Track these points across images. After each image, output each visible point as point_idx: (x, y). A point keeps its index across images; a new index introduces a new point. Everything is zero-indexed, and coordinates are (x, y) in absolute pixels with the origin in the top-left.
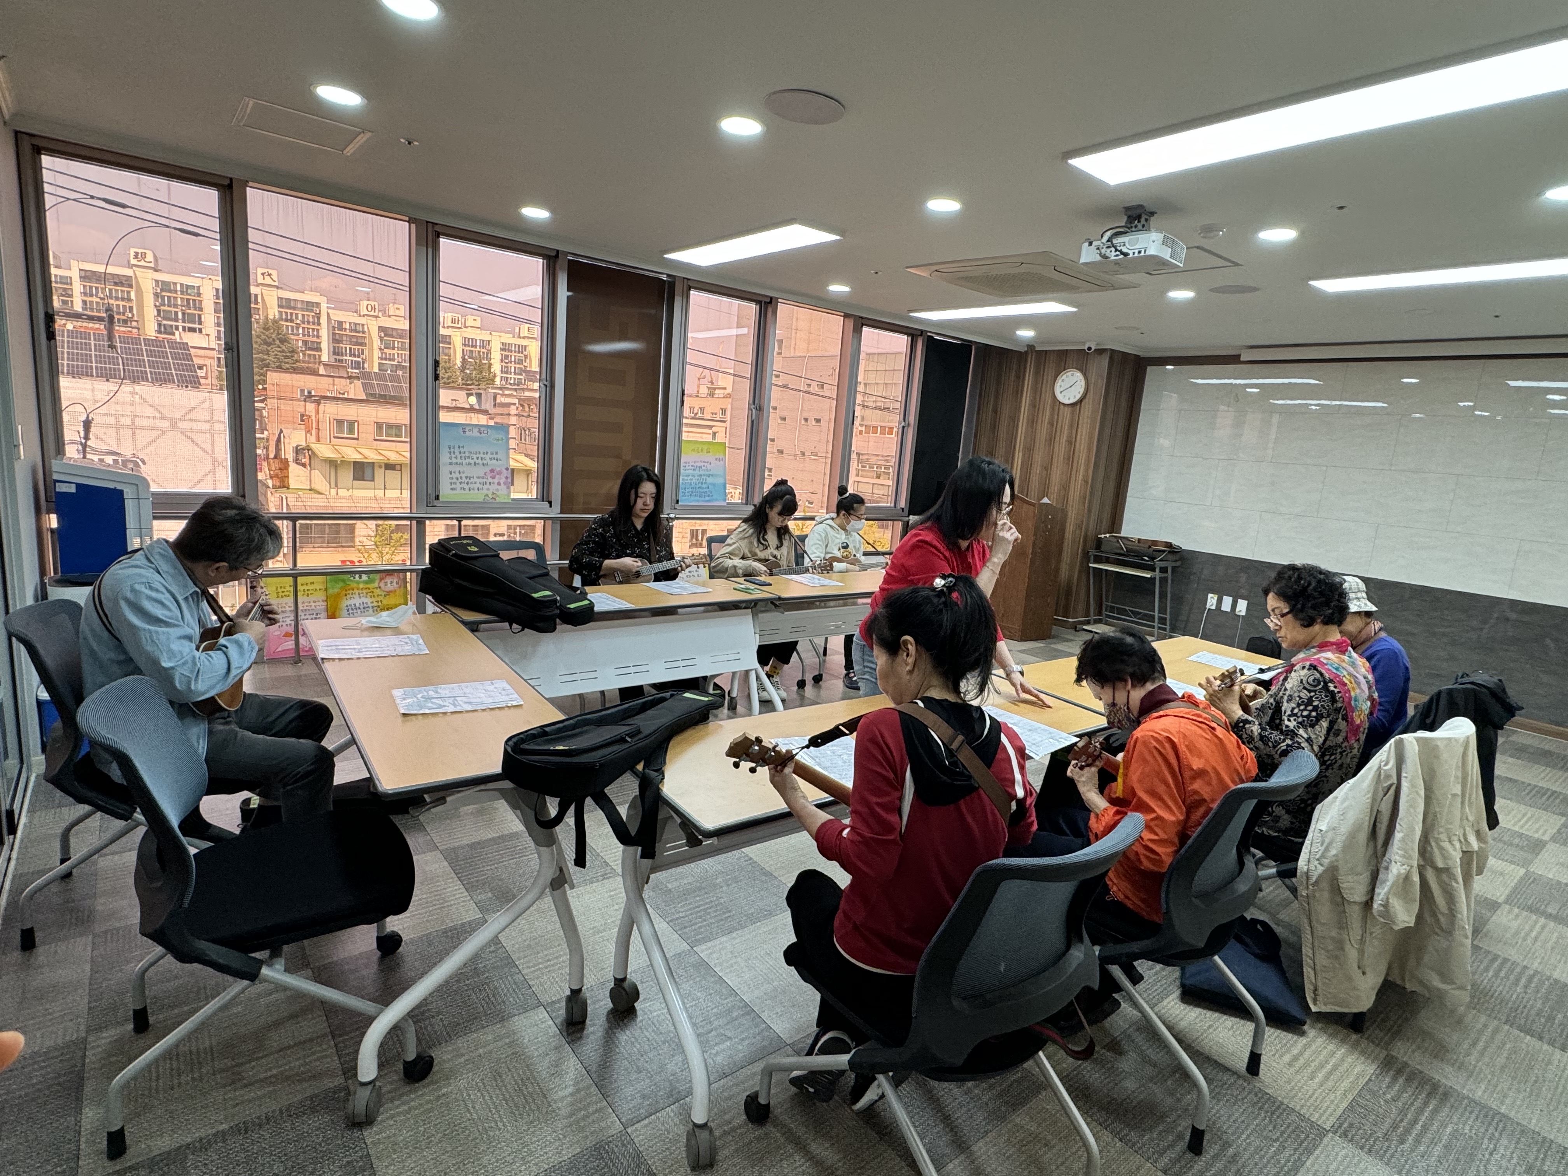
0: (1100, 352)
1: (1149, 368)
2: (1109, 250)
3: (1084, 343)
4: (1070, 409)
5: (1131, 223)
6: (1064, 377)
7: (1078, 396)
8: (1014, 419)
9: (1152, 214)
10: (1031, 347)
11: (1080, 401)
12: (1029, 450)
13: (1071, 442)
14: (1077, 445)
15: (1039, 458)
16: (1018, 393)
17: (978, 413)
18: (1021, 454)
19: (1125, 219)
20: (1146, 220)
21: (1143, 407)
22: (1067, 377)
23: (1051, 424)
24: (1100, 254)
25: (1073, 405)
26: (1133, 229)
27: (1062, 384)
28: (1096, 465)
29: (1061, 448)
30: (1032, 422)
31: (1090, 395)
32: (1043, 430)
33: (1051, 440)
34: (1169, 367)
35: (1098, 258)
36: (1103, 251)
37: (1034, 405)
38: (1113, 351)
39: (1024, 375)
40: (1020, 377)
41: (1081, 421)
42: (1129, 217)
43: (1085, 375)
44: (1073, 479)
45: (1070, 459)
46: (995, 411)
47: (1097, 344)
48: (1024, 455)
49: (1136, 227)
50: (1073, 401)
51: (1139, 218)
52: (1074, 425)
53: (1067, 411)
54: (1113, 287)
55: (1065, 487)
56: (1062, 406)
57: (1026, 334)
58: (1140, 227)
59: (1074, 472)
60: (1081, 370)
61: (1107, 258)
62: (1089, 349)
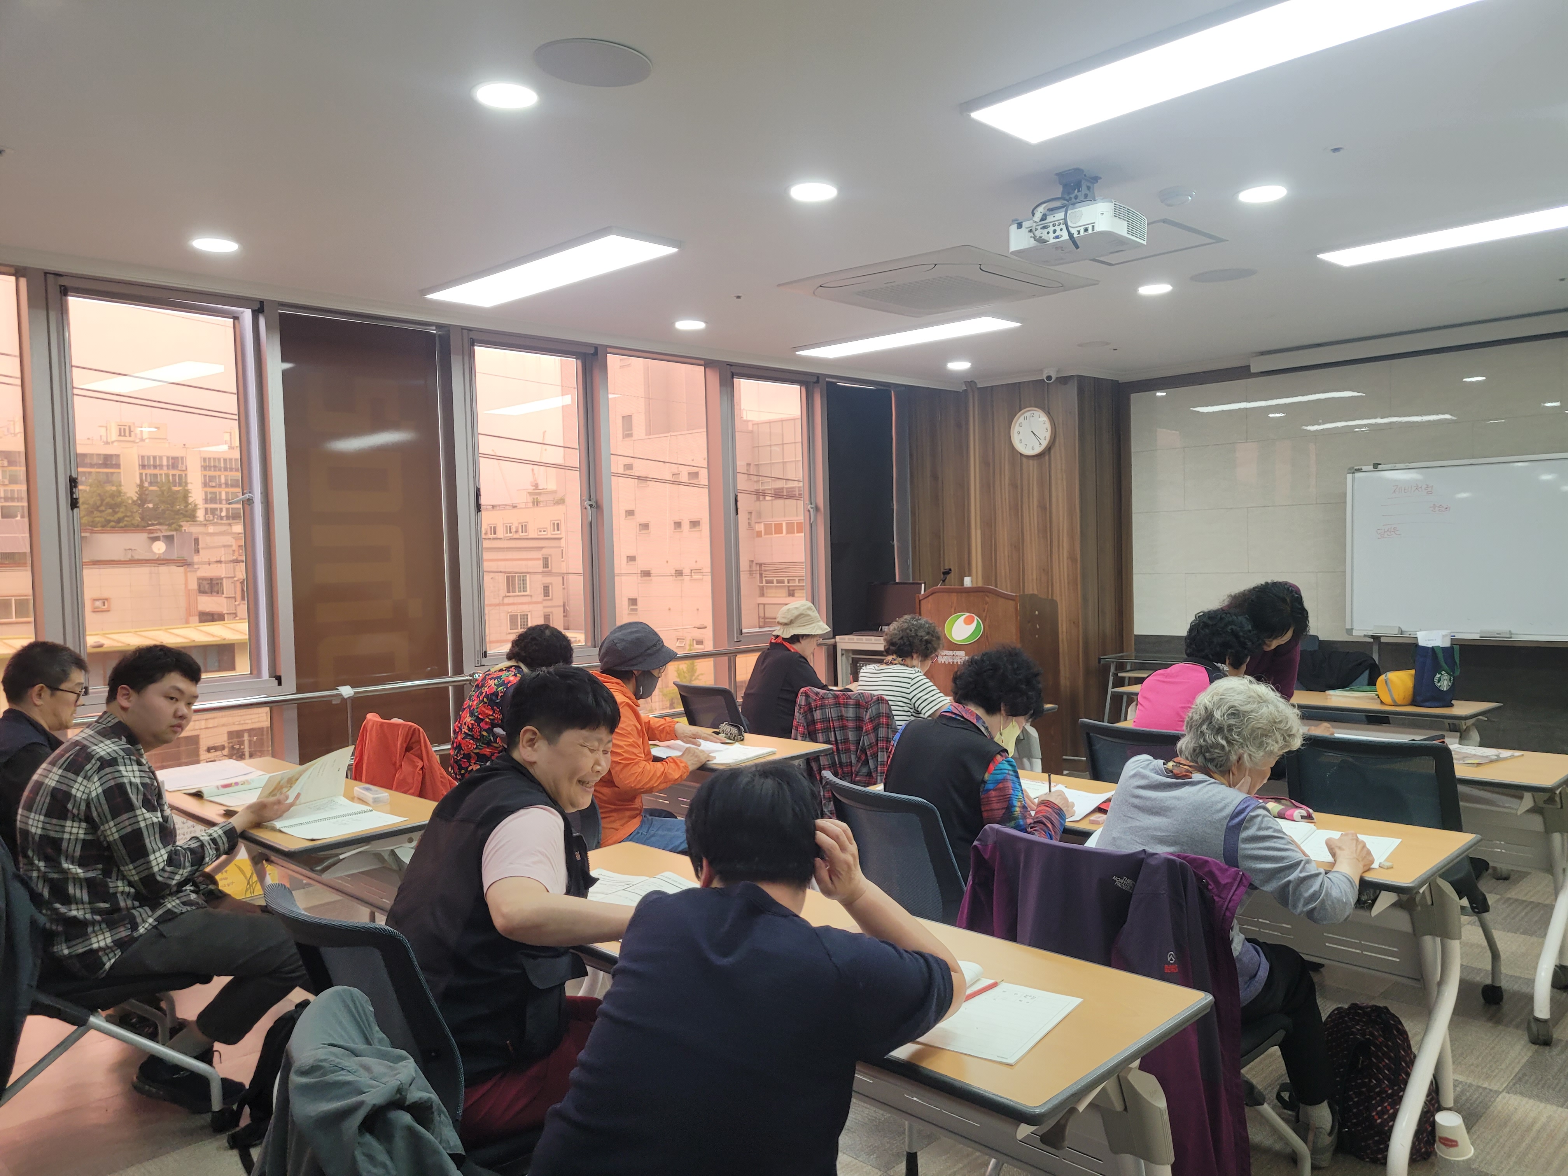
0: (1064, 380)
1: (1133, 396)
2: (1045, 231)
3: (1041, 371)
4: (1035, 462)
5: (1069, 193)
6: (1021, 420)
7: (1045, 443)
8: (963, 486)
9: (1096, 179)
10: (970, 384)
11: (1049, 449)
12: (989, 525)
13: (1045, 508)
14: (1054, 510)
15: (1004, 535)
16: (962, 449)
17: (912, 482)
18: (979, 532)
19: (1061, 188)
20: (1089, 188)
21: (1133, 450)
22: (1025, 418)
23: (1014, 485)
24: (1034, 237)
25: (1040, 456)
26: (1073, 200)
27: (1021, 429)
28: (1083, 535)
29: (1032, 517)
30: (988, 487)
31: (1060, 439)
32: (1003, 495)
33: (1016, 508)
34: (1159, 394)
35: (1032, 243)
36: (1038, 233)
37: (986, 463)
38: (1080, 378)
39: (967, 423)
40: (961, 426)
41: (1053, 477)
42: (1065, 186)
43: (1048, 413)
44: (1055, 556)
45: (1046, 530)
46: (935, 477)
47: (1058, 372)
48: (983, 534)
49: (1076, 197)
50: (1038, 450)
51: (1078, 186)
52: (1045, 484)
53: (1033, 465)
54: (1063, 287)
55: (1046, 570)
56: (1024, 460)
57: (959, 366)
58: (1081, 198)
59: (1055, 549)
60: (1043, 409)
61: (1045, 241)
62: (1049, 378)
